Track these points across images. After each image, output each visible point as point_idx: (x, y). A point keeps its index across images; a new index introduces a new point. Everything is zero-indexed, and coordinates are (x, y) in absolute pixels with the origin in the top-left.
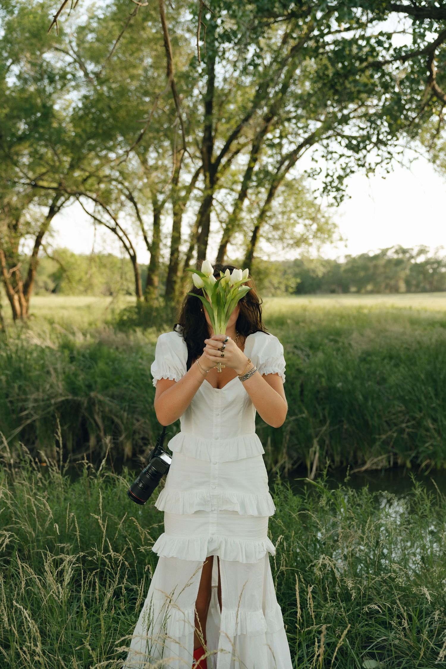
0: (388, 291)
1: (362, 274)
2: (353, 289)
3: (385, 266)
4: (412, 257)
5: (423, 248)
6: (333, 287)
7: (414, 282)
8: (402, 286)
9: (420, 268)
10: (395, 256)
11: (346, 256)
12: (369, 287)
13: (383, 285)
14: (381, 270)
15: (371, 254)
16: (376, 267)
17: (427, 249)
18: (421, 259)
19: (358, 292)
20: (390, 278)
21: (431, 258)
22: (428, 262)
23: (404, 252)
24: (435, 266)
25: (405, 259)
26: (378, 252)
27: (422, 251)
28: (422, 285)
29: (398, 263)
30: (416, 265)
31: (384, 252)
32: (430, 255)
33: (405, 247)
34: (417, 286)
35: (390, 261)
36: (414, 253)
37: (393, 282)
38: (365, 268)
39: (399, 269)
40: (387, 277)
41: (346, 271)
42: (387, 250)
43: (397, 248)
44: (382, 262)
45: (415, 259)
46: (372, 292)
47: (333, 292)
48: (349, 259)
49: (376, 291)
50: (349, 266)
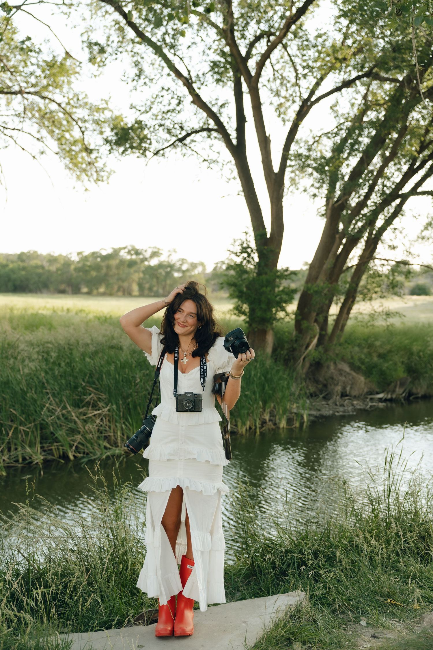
0: (120, 293)
1: (94, 274)
2: (85, 290)
3: (118, 267)
4: (146, 259)
5: (155, 250)
6: (62, 287)
7: (147, 286)
8: (135, 288)
9: (152, 271)
10: (129, 257)
11: (79, 254)
12: (102, 290)
13: (116, 287)
14: (114, 271)
15: (104, 253)
16: (108, 267)
17: (161, 252)
18: (154, 262)
19: (89, 293)
20: (123, 281)
21: (164, 261)
22: (161, 266)
23: (137, 253)
24: (169, 269)
25: (139, 261)
26: (110, 251)
27: (155, 254)
28: (155, 289)
29: (132, 264)
30: (150, 267)
31: (116, 253)
32: (163, 258)
33: (138, 247)
34: (150, 289)
35: (122, 262)
36: (148, 255)
37: (125, 285)
38: (97, 268)
39: (132, 270)
40: (119, 279)
41: (77, 270)
42: (120, 249)
43: (130, 248)
44: (114, 263)
45: (149, 262)
46: (104, 294)
47: (62, 292)
48: (80, 256)
49: (109, 294)
50: (80, 265)
